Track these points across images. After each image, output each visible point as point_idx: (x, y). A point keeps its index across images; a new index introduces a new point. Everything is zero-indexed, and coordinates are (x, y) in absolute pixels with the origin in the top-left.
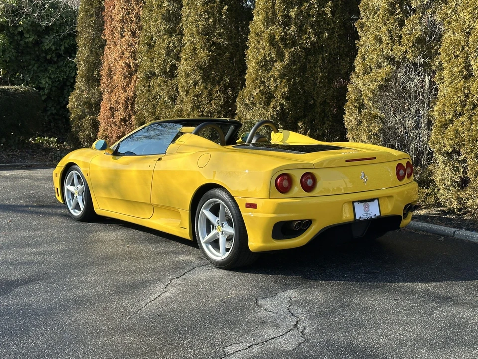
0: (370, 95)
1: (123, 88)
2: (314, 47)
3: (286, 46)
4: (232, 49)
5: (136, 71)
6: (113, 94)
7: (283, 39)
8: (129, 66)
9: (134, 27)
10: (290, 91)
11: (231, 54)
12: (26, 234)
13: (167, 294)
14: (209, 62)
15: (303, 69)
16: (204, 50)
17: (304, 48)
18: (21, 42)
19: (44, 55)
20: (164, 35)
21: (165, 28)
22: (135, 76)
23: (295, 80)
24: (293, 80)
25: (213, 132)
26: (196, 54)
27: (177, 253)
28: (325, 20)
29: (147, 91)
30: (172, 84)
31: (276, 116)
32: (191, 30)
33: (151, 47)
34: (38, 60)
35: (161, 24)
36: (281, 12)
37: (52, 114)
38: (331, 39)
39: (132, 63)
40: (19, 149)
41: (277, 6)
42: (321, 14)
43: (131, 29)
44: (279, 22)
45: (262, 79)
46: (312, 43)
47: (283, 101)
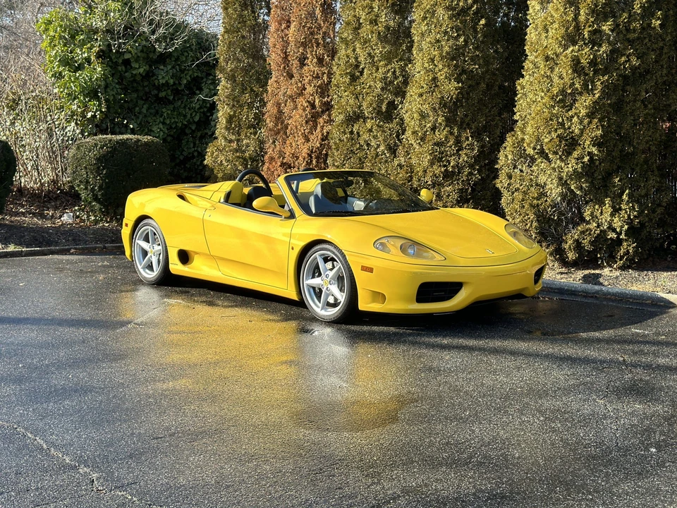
1: (303, 137)
3: (596, 73)
5: (324, 112)
7: (593, 63)
8: (313, 106)
9: (321, 52)
10: (604, 136)
11: (487, 84)
14: (457, 98)
16: (450, 81)
17: (622, 76)
18: (126, 74)
19: (156, 92)
20: (380, 60)
21: (381, 52)
22: (321, 119)
23: (609, 120)
24: (606, 120)
25: (462, 193)
26: (437, 86)
28: (651, 36)
29: (348, 140)
31: (580, 171)
33: (354, 79)
34: (146, 100)
35: (376, 45)
36: (590, 26)
39: (317, 101)
41: (582, 18)
42: (647, 28)
43: (316, 55)
44: (584, 39)
45: (558, 118)
46: (634, 69)
47: (594, 150)
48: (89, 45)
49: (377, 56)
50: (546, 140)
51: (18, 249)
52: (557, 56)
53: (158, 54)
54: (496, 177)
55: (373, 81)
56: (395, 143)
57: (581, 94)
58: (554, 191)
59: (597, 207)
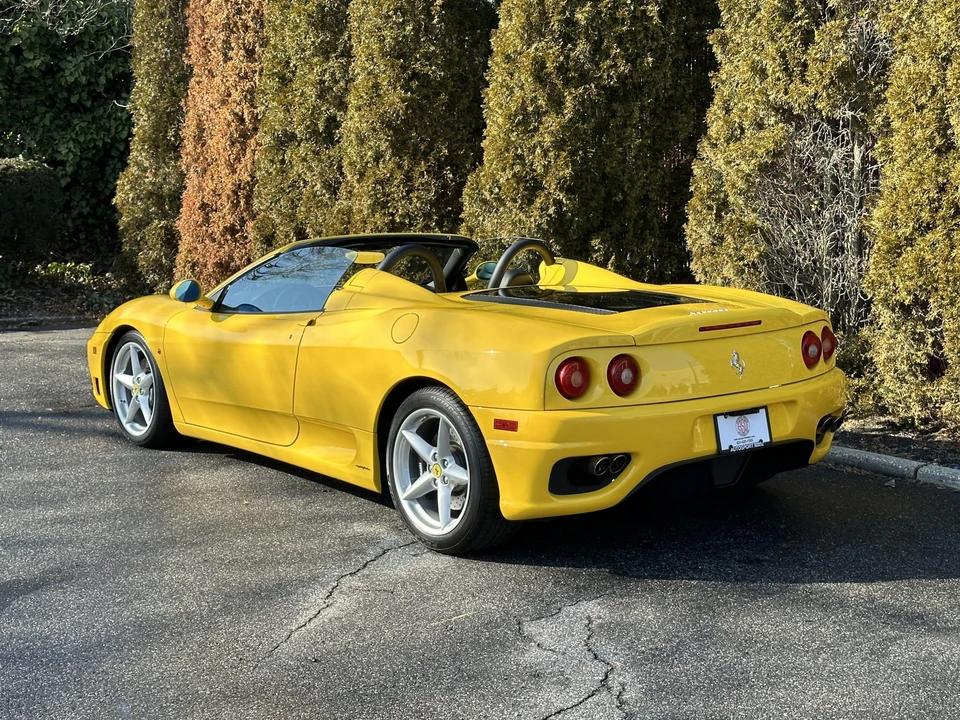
0: (741, 185)
1: (227, 165)
2: (624, 84)
3: (567, 83)
4: (454, 86)
5: (256, 130)
6: (208, 176)
7: (562, 69)
8: (241, 120)
9: (251, 40)
10: (576, 176)
11: (451, 95)
12: (32, 477)
13: (330, 612)
14: (405, 114)
15: (601, 128)
16: (395, 88)
17: (604, 88)
18: (17, 68)
19: (65, 94)
20: (314, 55)
21: (313, 43)
22: (253, 140)
23: (586, 153)
24: (581, 152)
26: (379, 96)
27: (348, 519)
28: (646, 29)
29: (277, 173)
30: (329, 158)
31: (546, 227)
32: (368, 47)
33: (284, 81)
34: (52, 105)
35: (307, 33)
36: (559, 13)
37: (80, 215)
38: (658, 68)
39: (246, 113)
40: (13, 287)
42: (639, 17)
43: (244, 44)
44: (552, 33)
45: (517, 149)
46: (621, 78)
47: (562, 196)
49: (310, 49)
50: (502, 181)
52: (519, 55)
55: (306, 85)
56: (337, 179)
57: (547, 114)
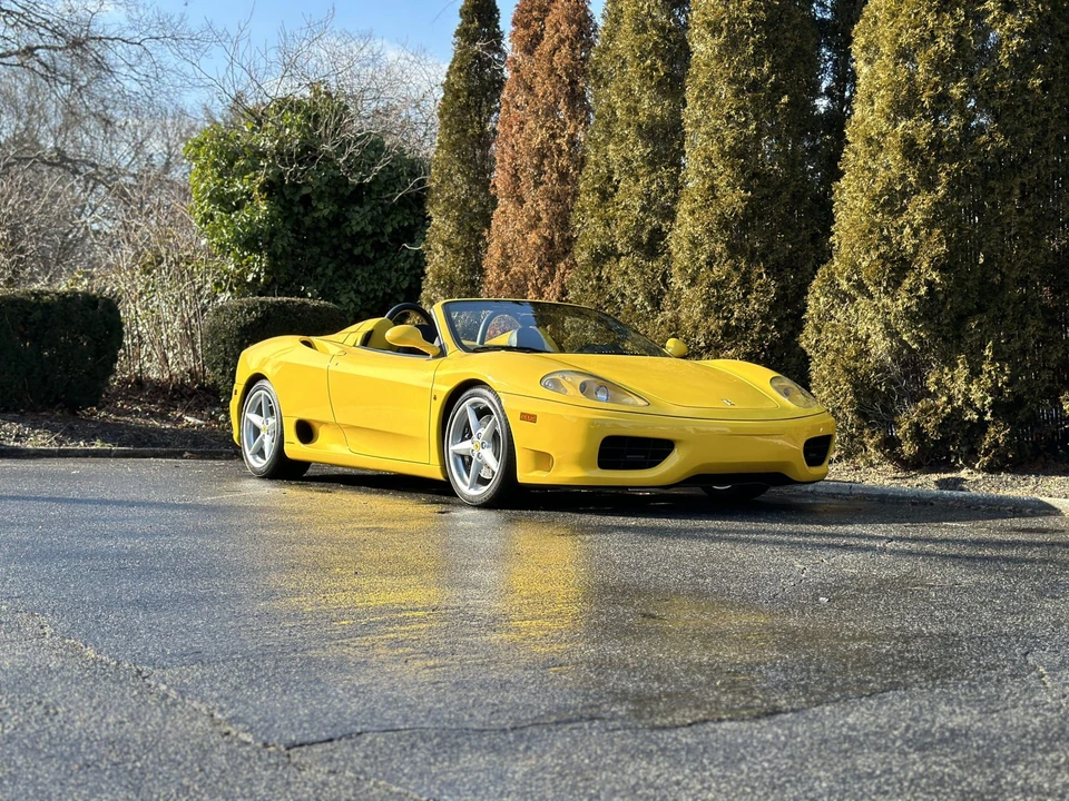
1: (534, 290)
3: (940, 158)
4: (796, 186)
5: (566, 252)
7: (935, 144)
8: (551, 243)
9: (565, 163)
10: (951, 254)
14: (744, 214)
16: (734, 188)
18: (305, 218)
20: (640, 167)
21: (642, 153)
22: (562, 264)
23: (961, 231)
24: (955, 231)
26: (715, 197)
28: (1026, 103)
29: (594, 290)
30: (652, 270)
31: (915, 310)
33: (605, 196)
34: (335, 257)
35: (635, 144)
36: (931, 89)
39: (556, 238)
41: (920, 78)
43: (557, 168)
44: (923, 109)
45: (882, 230)
46: (1000, 154)
47: (934, 275)
48: (252, 174)
49: (637, 161)
50: (865, 264)
51: (107, 447)
52: (884, 135)
53: (351, 189)
54: (801, 330)
55: (630, 197)
56: (661, 290)
57: (917, 192)
58: (880, 346)
59: (946, 370)
